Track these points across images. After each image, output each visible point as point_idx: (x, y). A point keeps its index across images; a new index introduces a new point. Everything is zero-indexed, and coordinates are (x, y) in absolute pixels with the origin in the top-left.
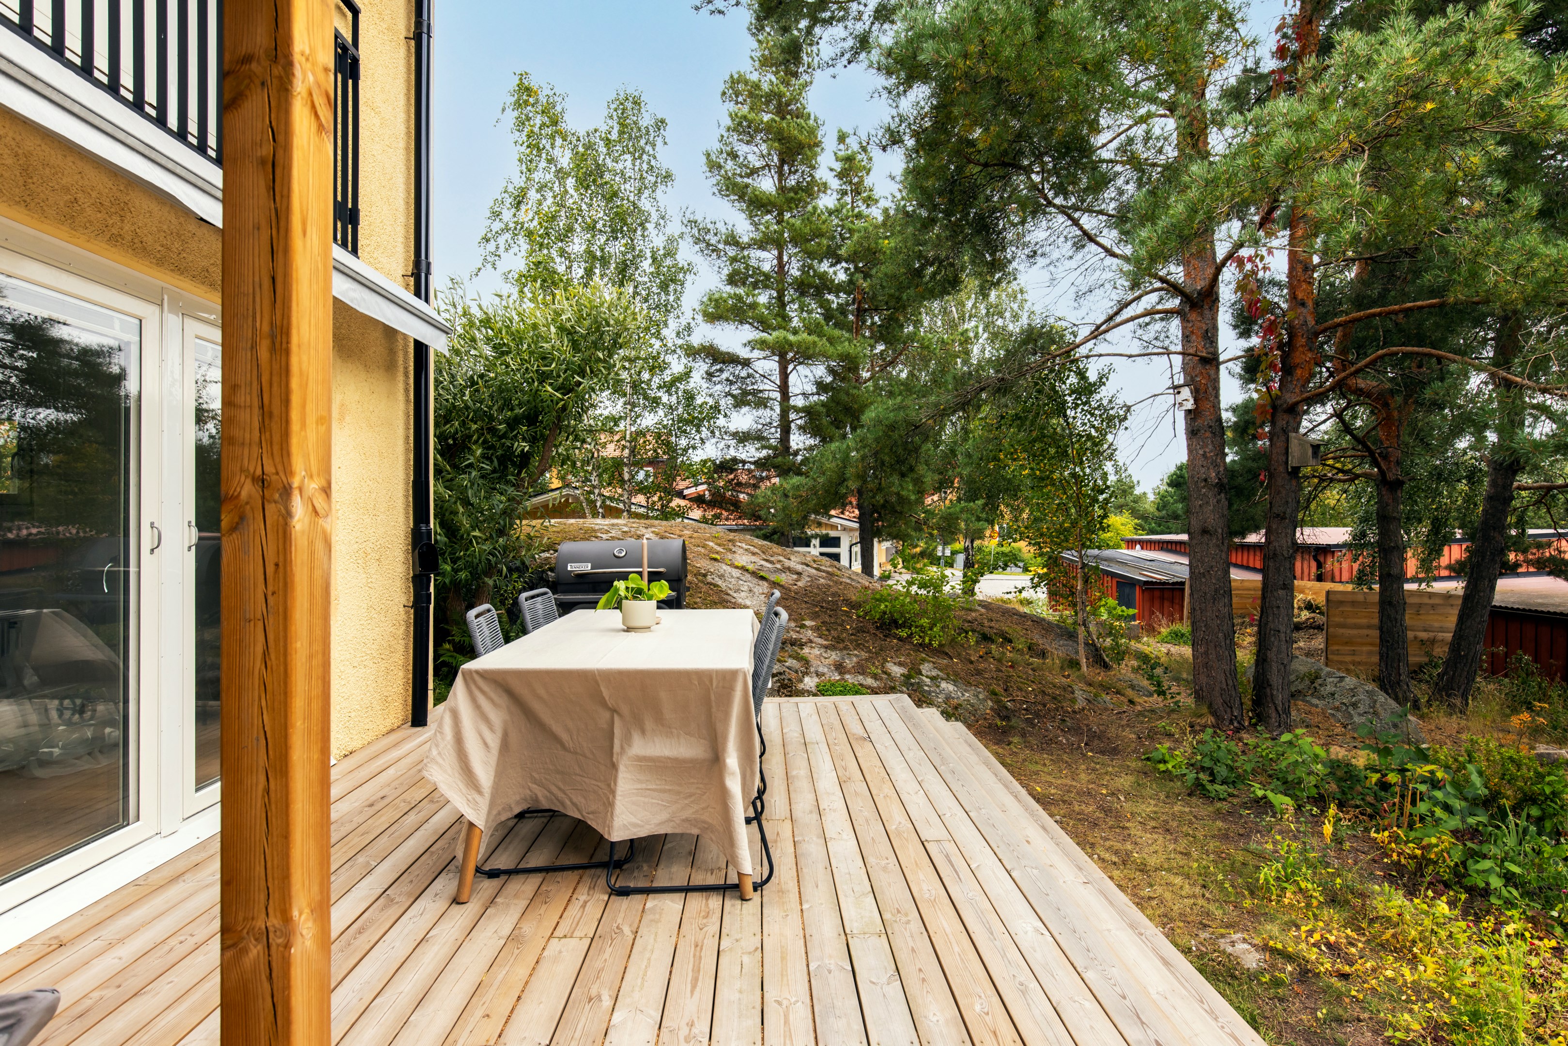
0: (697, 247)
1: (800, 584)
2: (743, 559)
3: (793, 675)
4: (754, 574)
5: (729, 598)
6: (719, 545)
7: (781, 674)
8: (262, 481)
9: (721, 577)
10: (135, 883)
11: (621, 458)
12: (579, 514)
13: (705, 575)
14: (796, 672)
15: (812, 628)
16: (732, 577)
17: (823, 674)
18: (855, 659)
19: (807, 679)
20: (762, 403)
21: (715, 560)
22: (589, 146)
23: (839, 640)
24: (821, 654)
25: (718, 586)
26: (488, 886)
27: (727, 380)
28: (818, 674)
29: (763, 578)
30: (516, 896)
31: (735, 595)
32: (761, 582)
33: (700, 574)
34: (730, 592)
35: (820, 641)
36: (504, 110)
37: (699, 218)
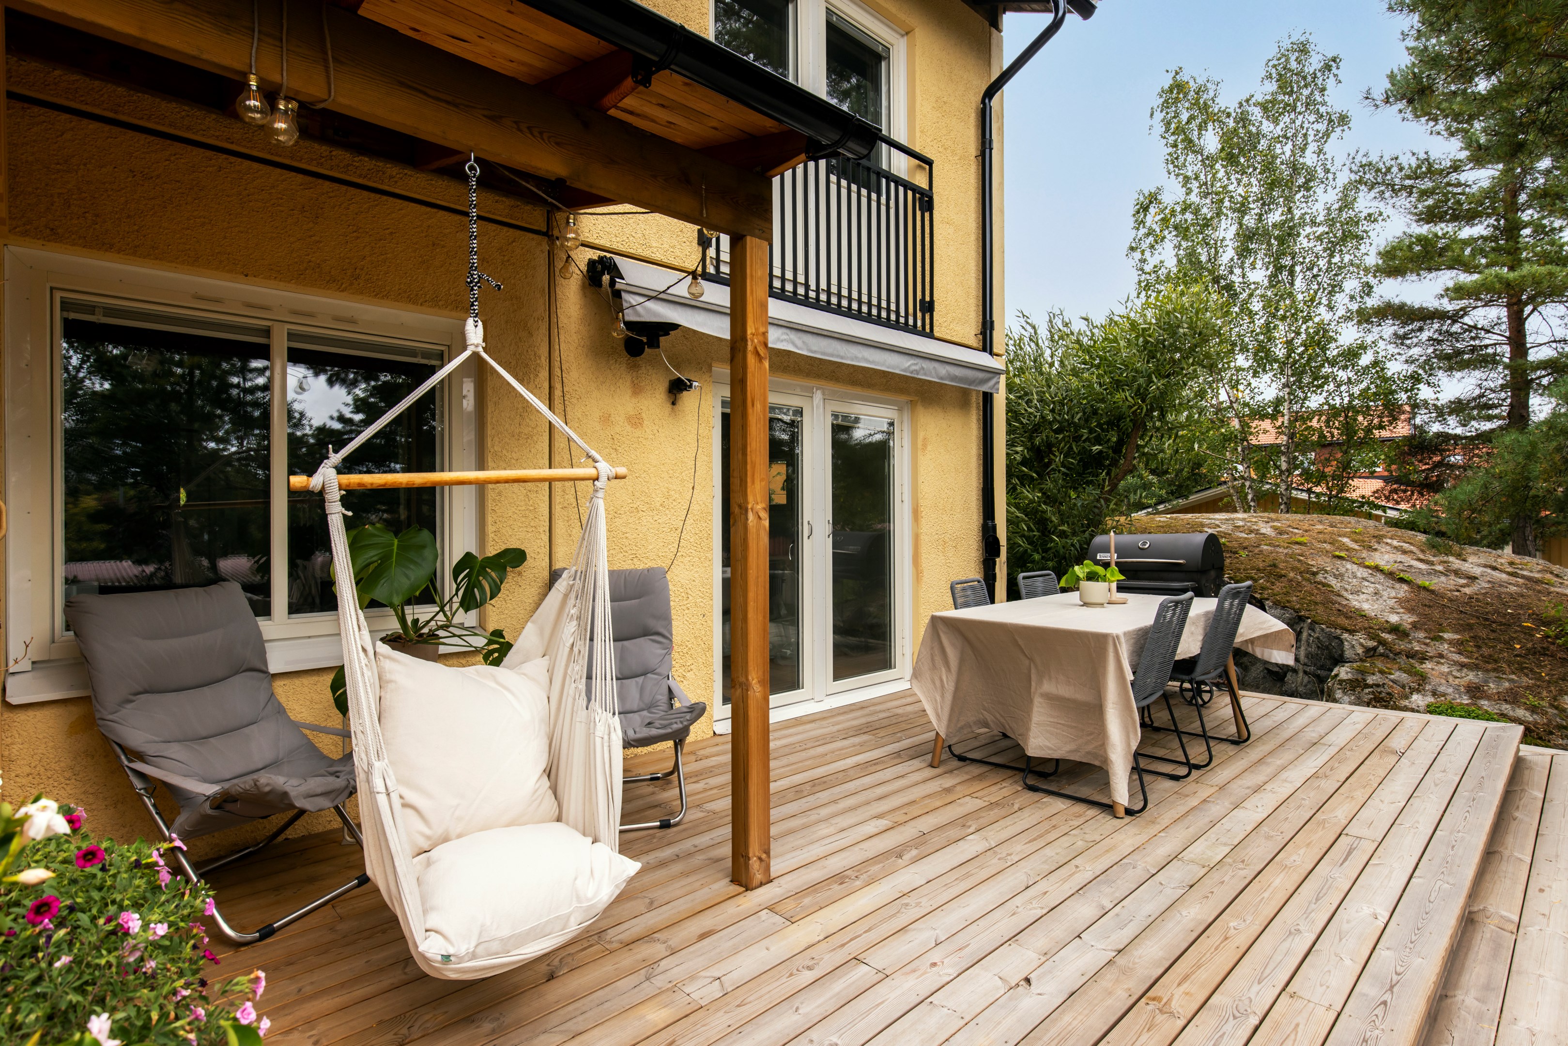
0: (1373, 194)
1: (1467, 590)
2: (1384, 558)
3: (1397, 690)
4: (1390, 575)
5: (1339, 599)
6: (1356, 542)
7: (1378, 686)
8: (740, 506)
9: (1339, 576)
10: (795, 719)
11: (1279, 446)
12: (1230, 508)
13: (1315, 574)
14: (1403, 687)
15: (1451, 642)
16: (1355, 577)
17: (1444, 695)
18: (1507, 684)
19: (1415, 697)
20: (1487, 361)
21: (1340, 558)
22: (1243, 119)
23: (1487, 659)
24: (1450, 673)
25: (1329, 586)
26: (956, 763)
27: (1430, 339)
28: (1434, 693)
29: (1402, 580)
30: (967, 773)
31: (1350, 597)
32: (1398, 585)
33: (1308, 571)
34: (1345, 594)
35: (1456, 657)
36: (1152, 115)
37: (1374, 158)
